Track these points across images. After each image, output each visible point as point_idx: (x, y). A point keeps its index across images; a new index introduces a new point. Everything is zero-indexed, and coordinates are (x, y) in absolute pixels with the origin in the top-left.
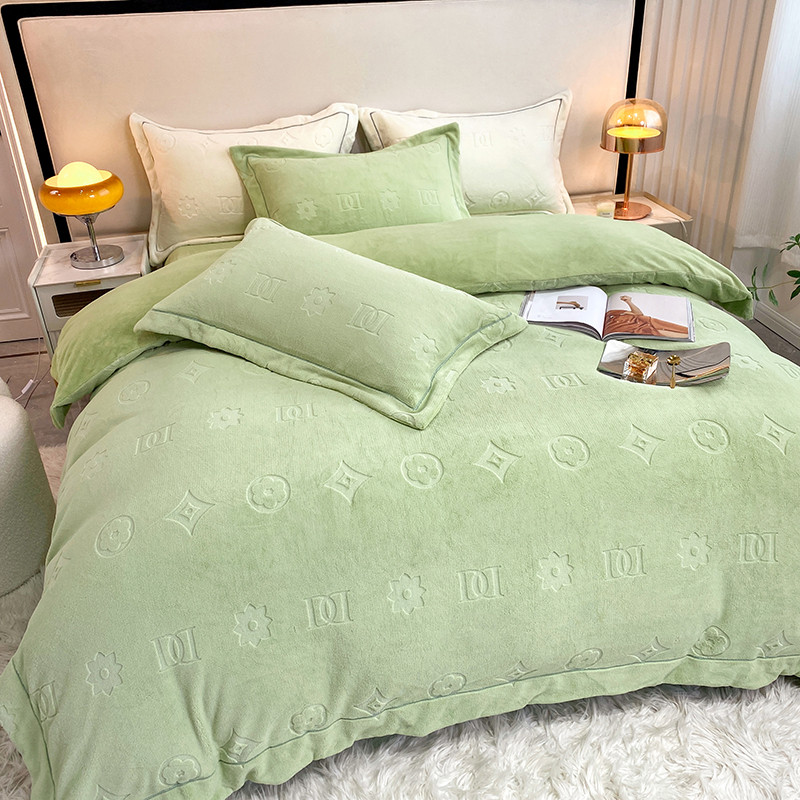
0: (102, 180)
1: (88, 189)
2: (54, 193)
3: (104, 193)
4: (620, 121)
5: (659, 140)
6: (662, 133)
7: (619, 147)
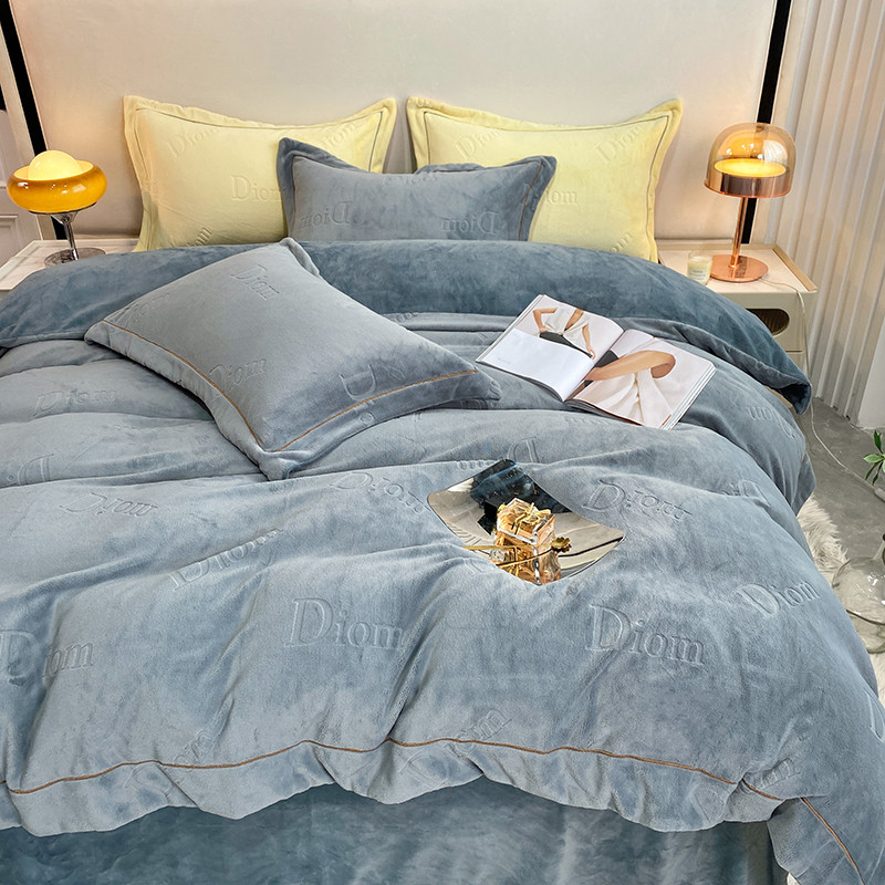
0: (79, 173)
1: (60, 184)
2: (22, 184)
3: (79, 188)
4: (729, 152)
5: (783, 178)
6: (788, 171)
7: (726, 187)
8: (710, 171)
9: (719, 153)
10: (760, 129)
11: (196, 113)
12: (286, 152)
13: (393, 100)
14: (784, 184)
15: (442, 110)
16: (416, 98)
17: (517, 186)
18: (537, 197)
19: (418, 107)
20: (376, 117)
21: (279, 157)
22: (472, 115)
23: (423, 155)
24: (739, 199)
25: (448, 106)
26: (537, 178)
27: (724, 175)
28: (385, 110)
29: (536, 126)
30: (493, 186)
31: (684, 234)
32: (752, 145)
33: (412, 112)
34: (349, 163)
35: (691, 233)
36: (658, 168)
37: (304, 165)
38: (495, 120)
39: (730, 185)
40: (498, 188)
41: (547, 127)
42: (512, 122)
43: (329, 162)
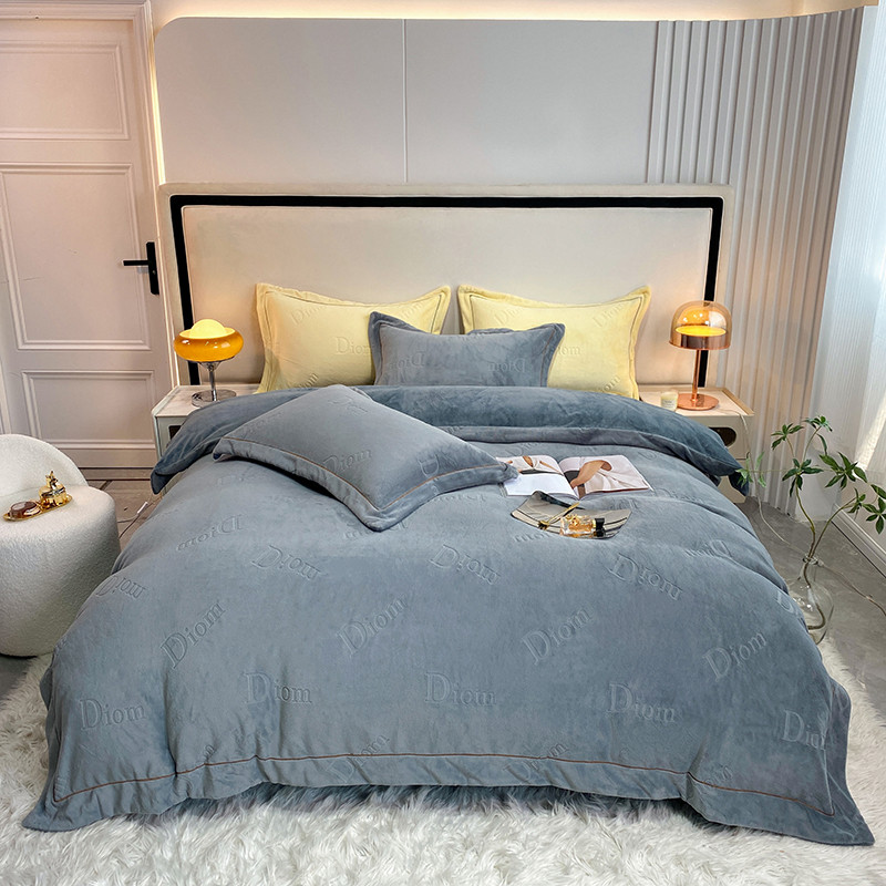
0: (225, 334)
1: (212, 341)
2: (185, 342)
3: (226, 345)
4: (685, 320)
5: (724, 338)
6: (727, 332)
7: (685, 344)
8: (673, 333)
9: (679, 322)
10: (706, 305)
11: (310, 295)
12: (375, 321)
13: (448, 288)
14: (726, 341)
15: (482, 294)
16: (465, 286)
17: (539, 342)
18: (552, 351)
19: (466, 292)
20: (436, 299)
21: (370, 325)
22: (504, 297)
23: (469, 324)
24: (695, 351)
25: (487, 291)
26: (552, 338)
27: (683, 335)
28: (443, 294)
29: (549, 305)
30: (522, 342)
31: (656, 380)
32: (701, 315)
33: (461, 295)
34: (417, 328)
35: (661, 379)
36: (635, 332)
37: (387, 329)
38: (520, 301)
39: (688, 342)
40: (527, 343)
41: (556, 305)
42: (531, 302)
43: (406, 328)
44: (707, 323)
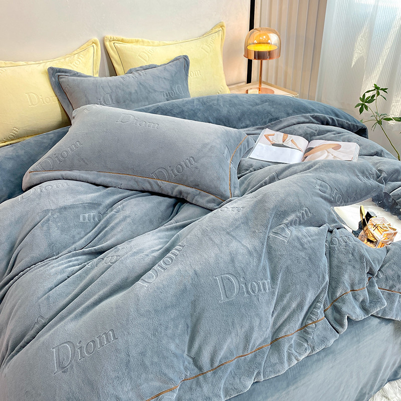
4: (256, 41)
7: (257, 57)
8: (246, 50)
12: (53, 75)
13: (97, 39)
14: (279, 52)
15: (121, 41)
16: (108, 36)
19: (110, 41)
20: (91, 49)
21: (50, 79)
22: (137, 41)
25: (124, 38)
26: (185, 66)
27: (255, 52)
28: (94, 44)
32: (264, 37)
33: (107, 44)
43: (79, 76)
44: (269, 41)
